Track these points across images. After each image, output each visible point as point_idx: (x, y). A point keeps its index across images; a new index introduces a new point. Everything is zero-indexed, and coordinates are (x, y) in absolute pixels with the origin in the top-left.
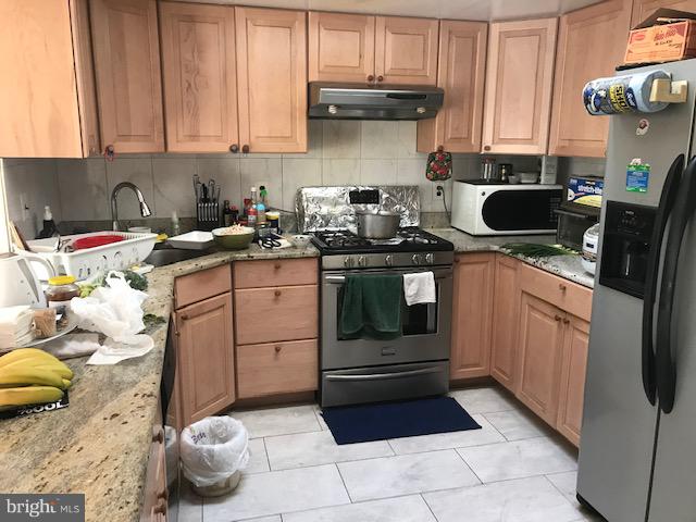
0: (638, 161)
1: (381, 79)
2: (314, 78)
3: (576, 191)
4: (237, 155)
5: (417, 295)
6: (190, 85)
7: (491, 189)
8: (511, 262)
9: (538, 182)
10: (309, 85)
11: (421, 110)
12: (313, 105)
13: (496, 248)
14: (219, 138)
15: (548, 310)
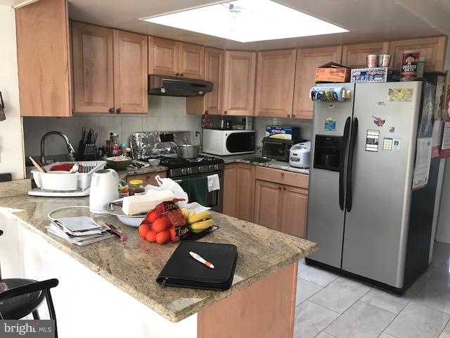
0: (331, 119)
1: (182, 75)
2: (151, 72)
3: (270, 132)
4: (113, 115)
5: (212, 186)
6: (88, 73)
7: (229, 132)
8: (249, 166)
9: (244, 129)
10: (148, 75)
11: (201, 93)
12: (151, 88)
13: (238, 161)
14: (103, 104)
15: (273, 186)
